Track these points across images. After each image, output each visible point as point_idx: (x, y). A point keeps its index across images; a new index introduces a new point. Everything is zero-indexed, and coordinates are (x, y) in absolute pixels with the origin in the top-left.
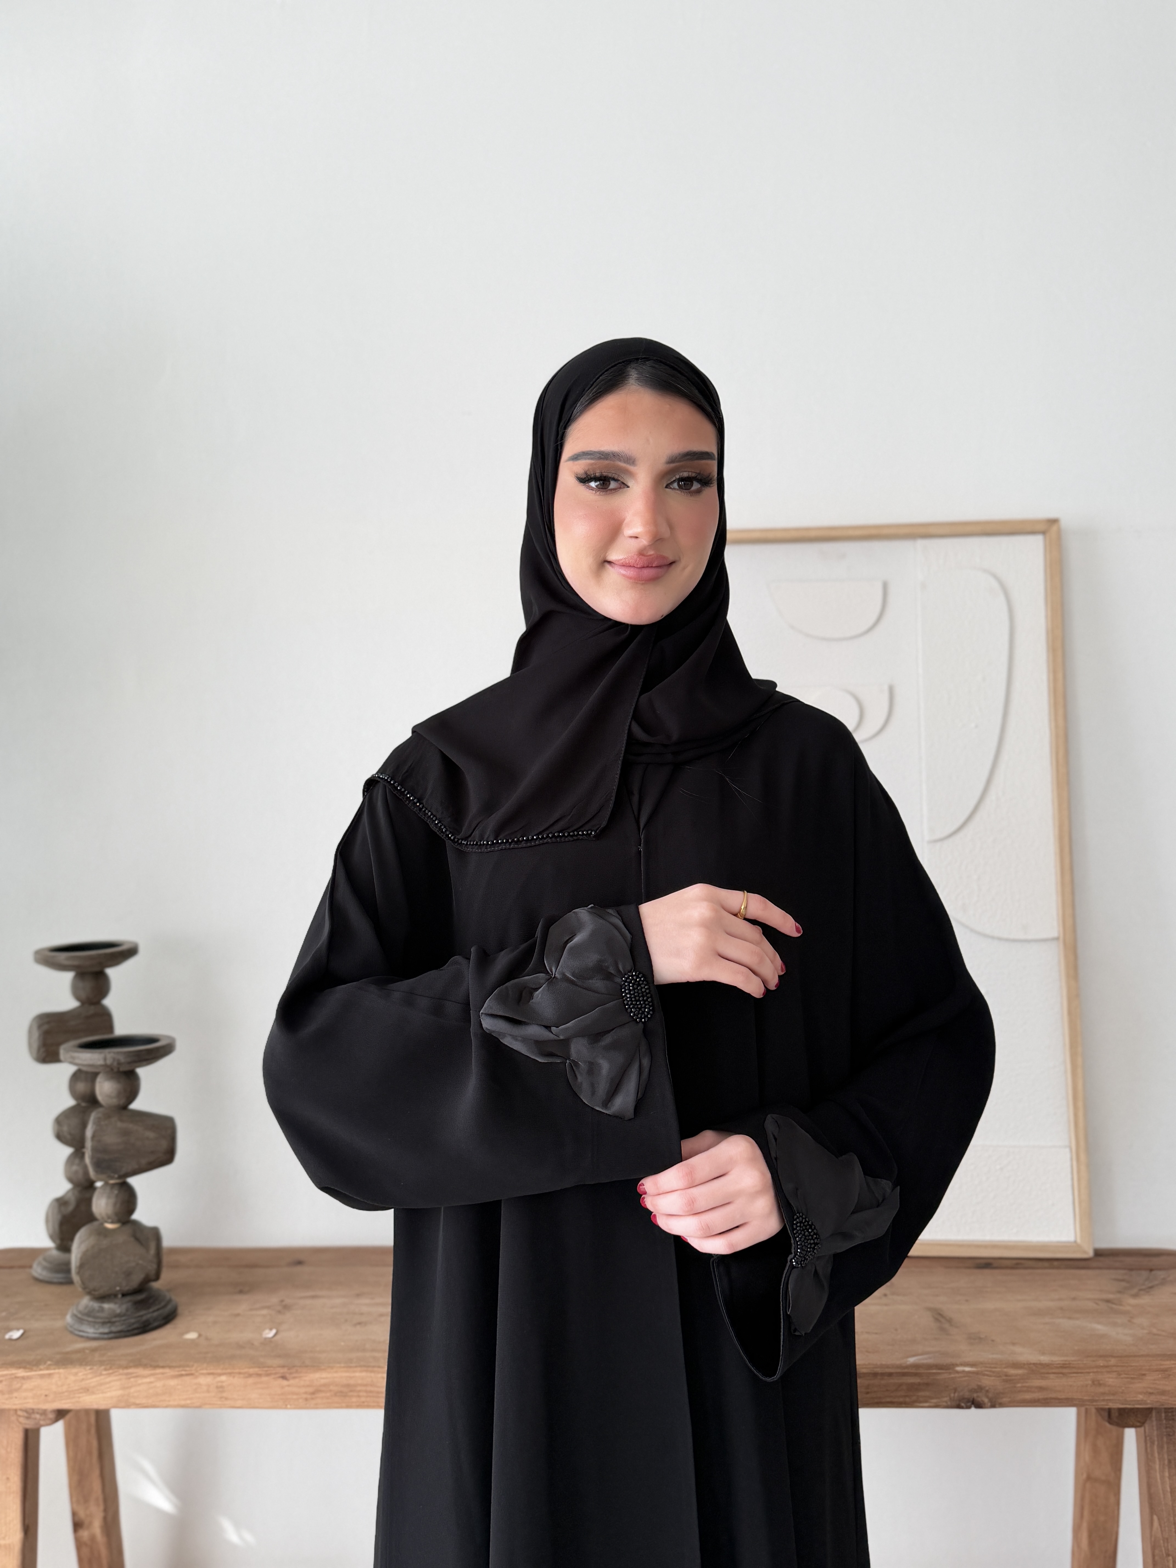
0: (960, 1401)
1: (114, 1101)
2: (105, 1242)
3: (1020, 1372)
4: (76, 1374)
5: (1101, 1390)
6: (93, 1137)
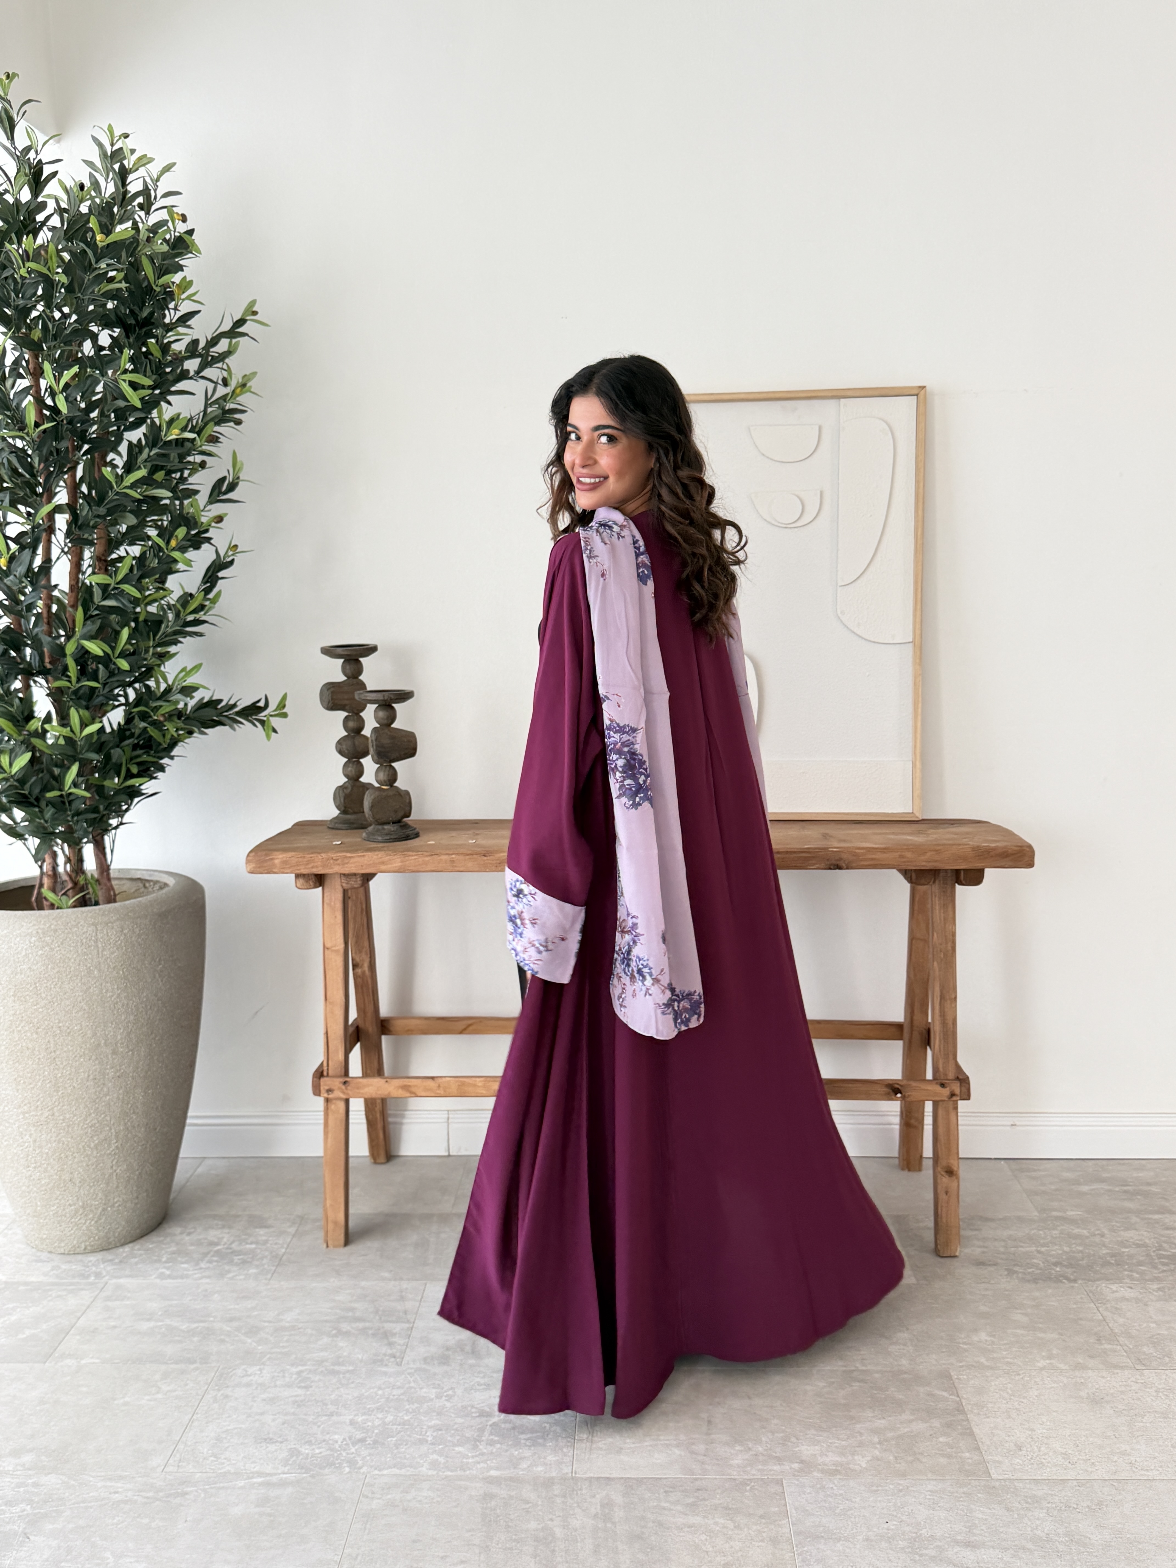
0: (831, 865)
1: (386, 722)
2: (384, 794)
3: (862, 851)
4: (377, 855)
5: (905, 860)
6: (376, 740)
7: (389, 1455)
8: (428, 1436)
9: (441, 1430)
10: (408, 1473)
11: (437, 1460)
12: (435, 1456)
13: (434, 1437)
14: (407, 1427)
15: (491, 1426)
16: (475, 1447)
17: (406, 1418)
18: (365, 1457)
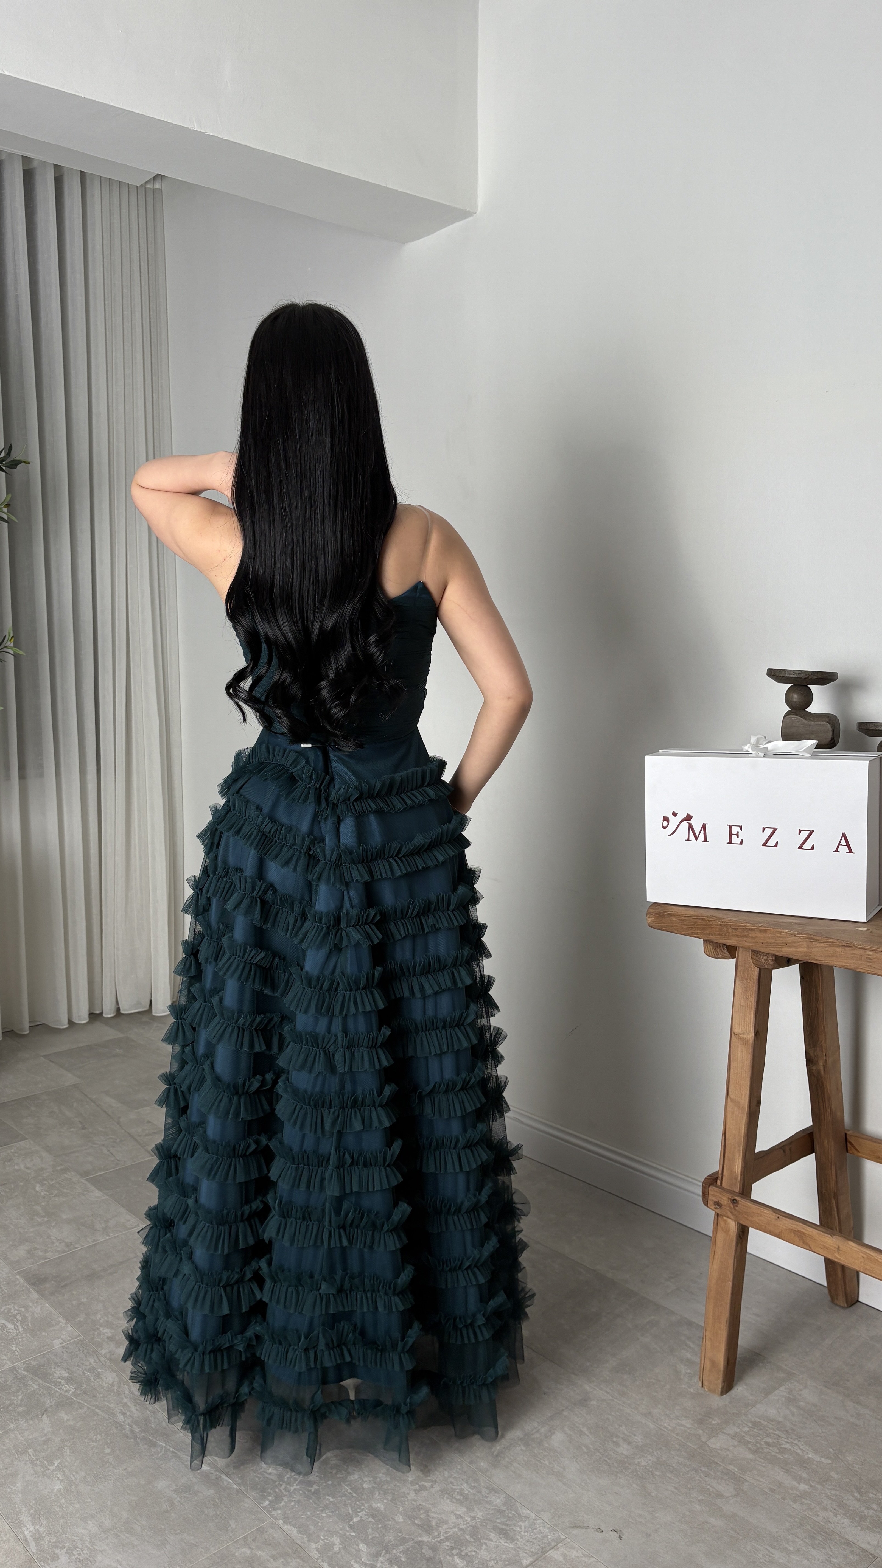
7: (308, 1513)
8: (358, 1516)
9: (373, 1516)
10: (298, 1542)
11: (334, 1544)
12: (336, 1540)
13: (361, 1521)
14: (354, 1495)
15: (416, 1542)
16: (377, 1555)
17: (365, 1486)
18: (292, 1501)
